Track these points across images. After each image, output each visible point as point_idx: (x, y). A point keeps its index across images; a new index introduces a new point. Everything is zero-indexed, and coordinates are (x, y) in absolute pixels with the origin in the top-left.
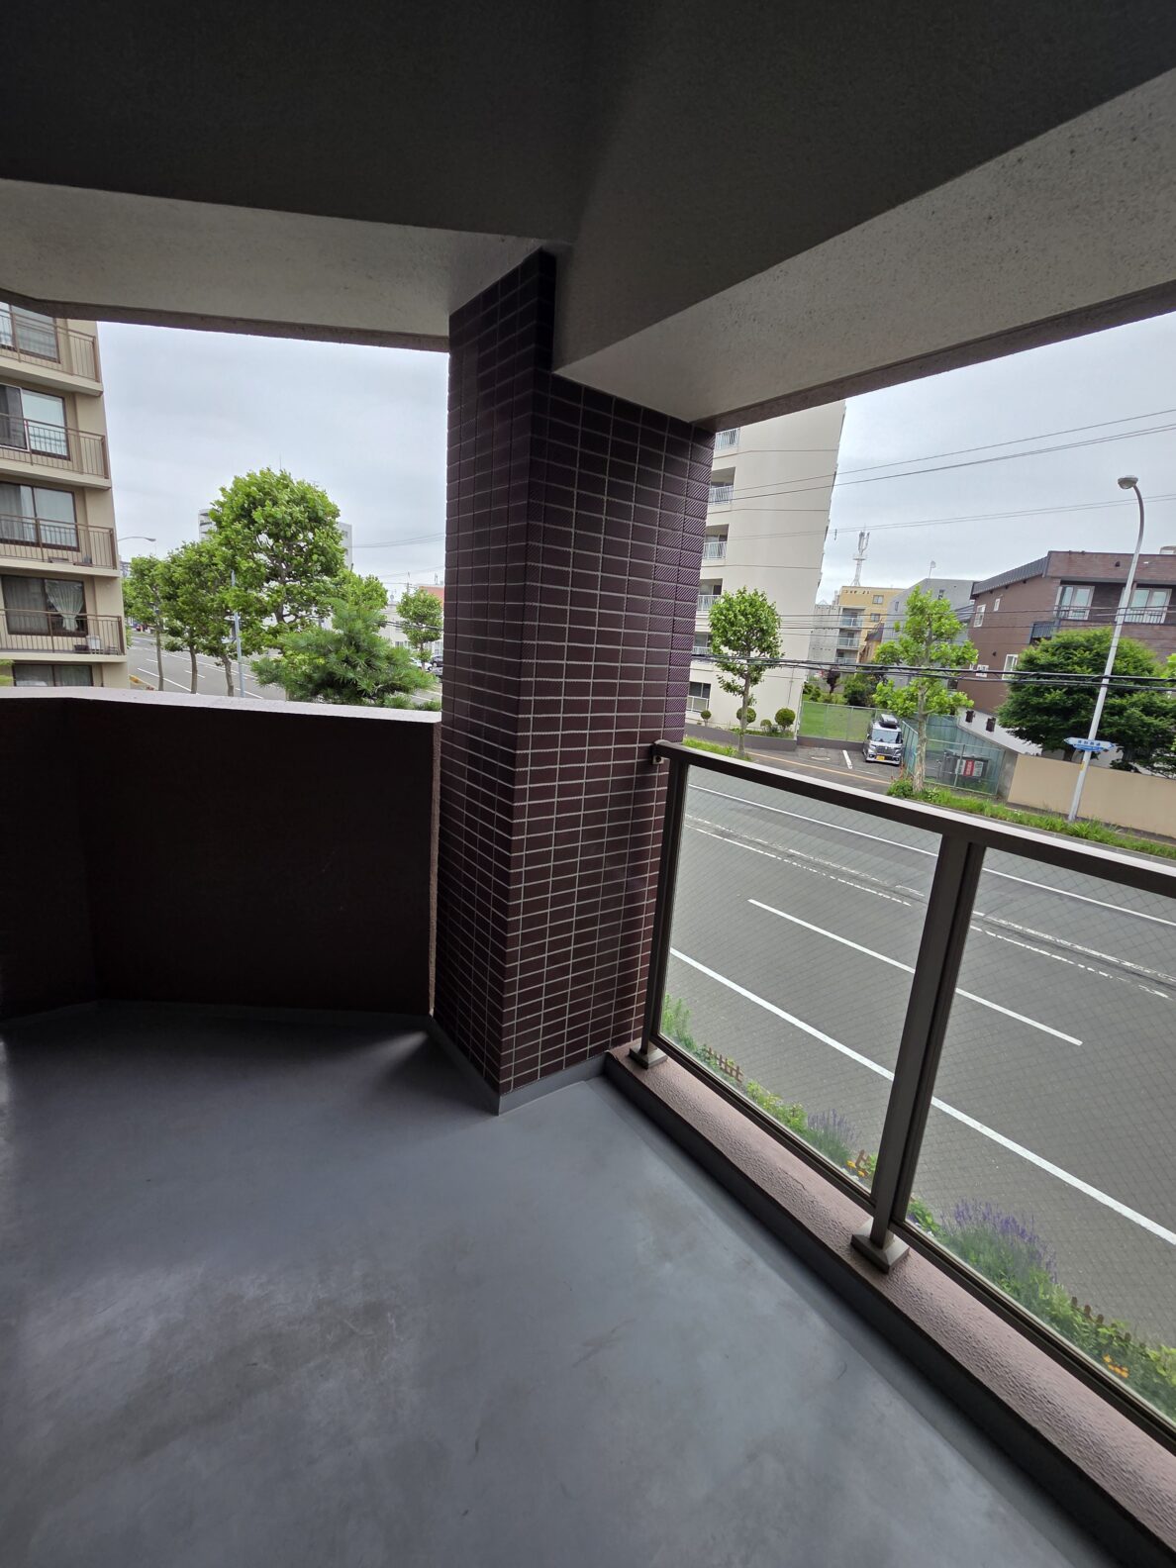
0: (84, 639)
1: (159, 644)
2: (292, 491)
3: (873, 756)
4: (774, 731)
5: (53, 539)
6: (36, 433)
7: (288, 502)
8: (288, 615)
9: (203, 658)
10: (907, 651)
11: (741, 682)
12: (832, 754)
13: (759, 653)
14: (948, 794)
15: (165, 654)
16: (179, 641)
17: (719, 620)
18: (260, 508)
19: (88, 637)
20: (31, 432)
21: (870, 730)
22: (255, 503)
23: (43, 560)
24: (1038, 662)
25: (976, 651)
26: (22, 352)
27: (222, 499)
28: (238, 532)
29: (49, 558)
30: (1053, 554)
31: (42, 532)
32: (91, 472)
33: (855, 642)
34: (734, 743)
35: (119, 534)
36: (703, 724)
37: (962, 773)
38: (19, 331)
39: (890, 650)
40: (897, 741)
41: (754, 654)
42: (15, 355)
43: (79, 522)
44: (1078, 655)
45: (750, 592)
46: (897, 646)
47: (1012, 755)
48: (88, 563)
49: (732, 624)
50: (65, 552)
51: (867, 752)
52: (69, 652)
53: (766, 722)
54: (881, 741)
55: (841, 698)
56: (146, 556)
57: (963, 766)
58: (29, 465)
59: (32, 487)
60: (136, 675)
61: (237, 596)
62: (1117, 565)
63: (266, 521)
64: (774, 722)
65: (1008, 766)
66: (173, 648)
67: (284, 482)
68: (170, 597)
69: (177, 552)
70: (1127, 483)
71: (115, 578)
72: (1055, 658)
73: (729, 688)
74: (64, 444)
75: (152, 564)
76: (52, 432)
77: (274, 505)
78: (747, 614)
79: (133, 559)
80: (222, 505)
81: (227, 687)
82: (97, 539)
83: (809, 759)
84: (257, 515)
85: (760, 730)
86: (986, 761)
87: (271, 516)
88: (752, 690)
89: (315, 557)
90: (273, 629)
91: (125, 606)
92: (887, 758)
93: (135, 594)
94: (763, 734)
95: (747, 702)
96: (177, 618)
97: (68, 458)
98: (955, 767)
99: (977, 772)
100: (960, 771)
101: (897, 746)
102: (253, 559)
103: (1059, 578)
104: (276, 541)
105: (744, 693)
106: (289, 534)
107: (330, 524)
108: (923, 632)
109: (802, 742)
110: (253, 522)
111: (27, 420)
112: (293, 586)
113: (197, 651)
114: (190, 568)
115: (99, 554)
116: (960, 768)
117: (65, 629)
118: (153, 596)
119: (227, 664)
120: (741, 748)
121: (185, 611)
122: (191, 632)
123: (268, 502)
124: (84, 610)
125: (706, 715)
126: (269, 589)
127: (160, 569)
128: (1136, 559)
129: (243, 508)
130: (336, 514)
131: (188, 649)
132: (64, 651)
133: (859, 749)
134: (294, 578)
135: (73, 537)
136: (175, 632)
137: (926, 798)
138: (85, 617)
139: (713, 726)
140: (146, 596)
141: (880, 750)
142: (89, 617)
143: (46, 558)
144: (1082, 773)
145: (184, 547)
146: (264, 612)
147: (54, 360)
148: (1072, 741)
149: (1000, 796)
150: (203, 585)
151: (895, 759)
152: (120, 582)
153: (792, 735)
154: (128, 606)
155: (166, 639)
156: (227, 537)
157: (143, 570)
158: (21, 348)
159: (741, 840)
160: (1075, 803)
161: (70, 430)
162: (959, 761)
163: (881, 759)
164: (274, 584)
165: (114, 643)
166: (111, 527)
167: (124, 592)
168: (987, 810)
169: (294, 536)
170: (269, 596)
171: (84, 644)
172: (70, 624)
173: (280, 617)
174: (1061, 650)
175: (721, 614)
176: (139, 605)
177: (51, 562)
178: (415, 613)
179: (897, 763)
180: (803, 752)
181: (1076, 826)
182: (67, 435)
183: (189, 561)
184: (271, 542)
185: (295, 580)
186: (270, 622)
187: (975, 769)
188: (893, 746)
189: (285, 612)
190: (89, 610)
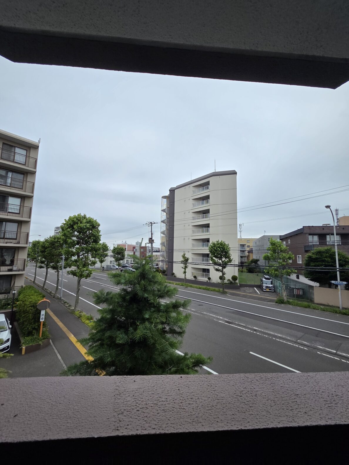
0: (12, 267)
1: (36, 266)
2: (87, 219)
3: (265, 289)
4: (231, 283)
5: (9, 236)
6: (11, 207)
7: (85, 222)
8: (81, 256)
9: (50, 270)
10: (273, 256)
11: (220, 268)
12: (251, 289)
13: (225, 259)
14: (296, 301)
15: (37, 269)
16: (43, 265)
17: (212, 250)
18: (76, 225)
19: (13, 266)
20: (9, 207)
21: (262, 281)
22: (75, 223)
23: (4, 243)
24: (313, 257)
25: (294, 255)
26: (12, 187)
27: (65, 223)
28: (68, 232)
29: (6, 242)
30: (304, 227)
31: (6, 235)
32: (25, 217)
33: (245, 254)
34: (221, 287)
35: (30, 234)
36: (209, 282)
37: (296, 294)
38: (12, 182)
39: (267, 256)
40: (271, 284)
41: (223, 259)
42: (10, 188)
43: (18, 231)
44: (324, 255)
45: (220, 241)
46: (269, 254)
47: (311, 287)
48: (19, 243)
49: (216, 251)
50: (12, 240)
51: (263, 288)
52: (6, 271)
53: (229, 280)
54: (266, 284)
55: (245, 270)
56: (37, 240)
57: (296, 291)
58: (6, 216)
59: (6, 222)
60: (27, 276)
61: (66, 251)
62: (323, 229)
63: (78, 228)
64: (231, 280)
65: (311, 291)
66: (41, 267)
67: (85, 217)
68: (42, 252)
69: (47, 238)
70: (328, 207)
71: (26, 247)
72: (318, 256)
73: (217, 270)
74: (18, 210)
75: (38, 242)
76: (16, 207)
77: (81, 223)
78: (220, 248)
79: (33, 241)
80: (65, 224)
81: (57, 279)
82: (23, 236)
83: (244, 291)
84: (75, 227)
85: (227, 282)
86: (303, 289)
87: (80, 226)
88: (224, 270)
89: (92, 238)
90: (75, 260)
91: (28, 255)
92: (270, 290)
93: (31, 251)
94: (228, 284)
95: (224, 274)
96: (44, 258)
97: (19, 214)
98: (294, 292)
99: (301, 293)
100: (296, 293)
101: (272, 285)
102: (72, 239)
103: (308, 233)
104: (80, 234)
105: (222, 271)
106: (85, 231)
107: (97, 228)
108: (276, 250)
109: (242, 286)
110: (74, 228)
111: (9, 204)
112: (83, 247)
113: (49, 268)
114: (51, 243)
115: (22, 240)
116: (295, 292)
117: (6, 264)
118: (37, 252)
119: (58, 272)
120: (223, 289)
121: (47, 256)
122: (48, 262)
123: (79, 223)
124: (14, 257)
125: (209, 279)
126: (76, 248)
127: (41, 244)
128: (334, 227)
129: (71, 225)
130: (99, 225)
131: (46, 267)
132: (4, 271)
133: (260, 287)
134: (84, 244)
135: (15, 236)
136: (42, 262)
137: (289, 303)
138: (14, 260)
139: (212, 282)
140: (35, 251)
141: (267, 287)
142: (15, 260)
143: (5, 242)
144: (340, 292)
145: (50, 237)
146: (74, 255)
147: (21, 189)
148: (333, 282)
149: (312, 301)
150: (54, 248)
151: (272, 290)
152: (28, 248)
153: (237, 283)
154: (29, 255)
155: (39, 264)
156: (64, 233)
157: (36, 244)
158: (12, 186)
159: (235, 324)
160: (340, 303)
161: (22, 206)
162: (294, 290)
163: (268, 290)
164: (77, 246)
165: (21, 268)
166: (28, 232)
167: (28, 251)
168: (311, 306)
169: (86, 232)
170: (76, 250)
171: (11, 268)
172: (8, 262)
173: (78, 256)
174: (318, 254)
175: (212, 248)
176: (32, 254)
177: (6, 243)
178: (117, 252)
179: (273, 291)
180: (242, 289)
181: (344, 311)
182: (20, 207)
183: (51, 241)
184: (78, 234)
185: (84, 245)
186: (74, 258)
187: (300, 292)
188: (271, 286)
189: (80, 254)
190: (16, 258)
